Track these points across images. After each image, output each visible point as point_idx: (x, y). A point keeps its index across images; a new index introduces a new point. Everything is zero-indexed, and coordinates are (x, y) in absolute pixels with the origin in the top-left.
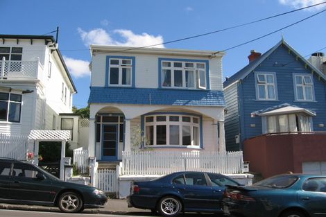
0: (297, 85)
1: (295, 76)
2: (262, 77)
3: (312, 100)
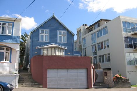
0: (59, 35)
1: (58, 31)
2: (43, 31)
3: (66, 42)
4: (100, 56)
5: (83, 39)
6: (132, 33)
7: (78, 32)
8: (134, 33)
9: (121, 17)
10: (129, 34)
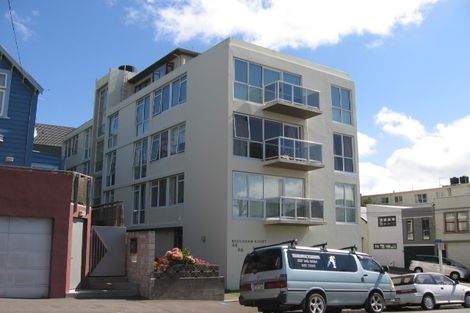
3: (2, 114)
4: (154, 182)
5: (110, 117)
6: (265, 105)
7: (98, 91)
8: (270, 103)
9: (231, 44)
10: (255, 108)
